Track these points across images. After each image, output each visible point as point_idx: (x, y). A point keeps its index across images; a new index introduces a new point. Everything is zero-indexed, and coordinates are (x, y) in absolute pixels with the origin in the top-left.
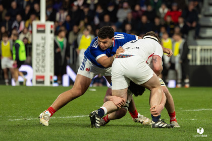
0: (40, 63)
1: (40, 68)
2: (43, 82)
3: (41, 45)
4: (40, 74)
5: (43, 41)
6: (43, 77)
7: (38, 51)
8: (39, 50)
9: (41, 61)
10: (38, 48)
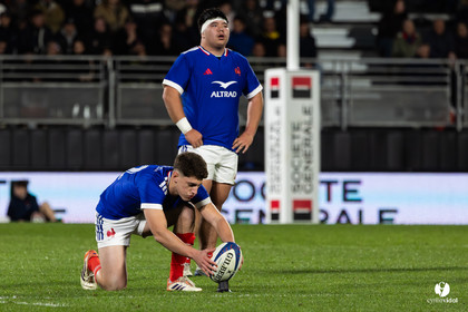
0: (301, 170)
1: (302, 182)
2: (308, 217)
3: (304, 127)
4: (302, 196)
5: (307, 118)
6: (308, 204)
7: (297, 142)
8: (298, 137)
9: (304, 164)
10: (297, 133)
